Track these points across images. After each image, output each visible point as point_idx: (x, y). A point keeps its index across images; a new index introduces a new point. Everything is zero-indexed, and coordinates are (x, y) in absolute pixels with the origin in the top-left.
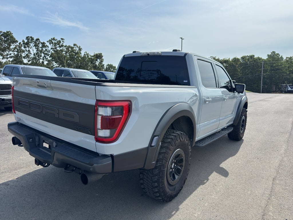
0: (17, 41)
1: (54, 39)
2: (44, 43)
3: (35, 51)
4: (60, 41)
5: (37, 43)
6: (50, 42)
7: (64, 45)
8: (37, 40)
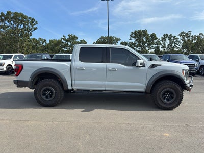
0: (157, 38)
1: (183, 33)
2: (175, 37)
3: (169, 43)
4: (187, 33)
5: (170, 37)
6: (180, 35)
7: (191, 35)
8: (171, 35)
